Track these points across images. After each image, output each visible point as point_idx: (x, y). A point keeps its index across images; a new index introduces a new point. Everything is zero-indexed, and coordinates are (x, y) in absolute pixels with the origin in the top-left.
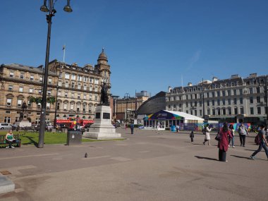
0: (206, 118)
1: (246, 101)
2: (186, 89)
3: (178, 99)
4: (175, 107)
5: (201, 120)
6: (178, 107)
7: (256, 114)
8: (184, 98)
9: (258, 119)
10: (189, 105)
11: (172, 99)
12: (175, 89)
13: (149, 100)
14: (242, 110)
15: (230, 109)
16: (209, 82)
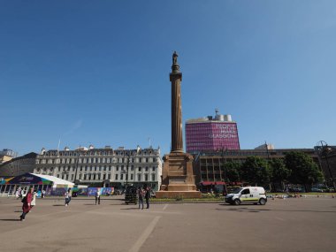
0: (77, 183)
1: (113, 168)
2: (61, 153)
3: (50, 162)
4: (45, 170)
5: (71, 185)
6: (49, 171)
7: (119, 180)
8: (58, 161)
9: (120, 183)
10: (62, 169)
11: (44, 162)
12: (49, 152)
13: (13, 160)
14: (109, 175)
15: (99, 175)
16: (86, 149)
